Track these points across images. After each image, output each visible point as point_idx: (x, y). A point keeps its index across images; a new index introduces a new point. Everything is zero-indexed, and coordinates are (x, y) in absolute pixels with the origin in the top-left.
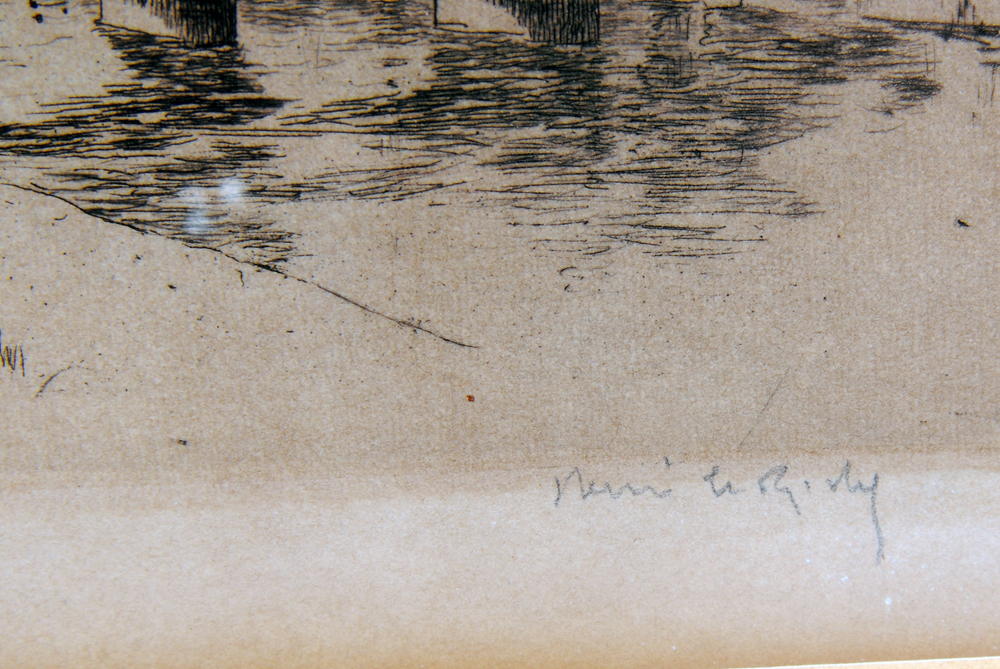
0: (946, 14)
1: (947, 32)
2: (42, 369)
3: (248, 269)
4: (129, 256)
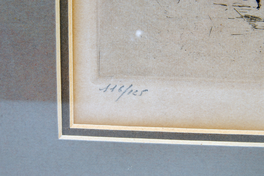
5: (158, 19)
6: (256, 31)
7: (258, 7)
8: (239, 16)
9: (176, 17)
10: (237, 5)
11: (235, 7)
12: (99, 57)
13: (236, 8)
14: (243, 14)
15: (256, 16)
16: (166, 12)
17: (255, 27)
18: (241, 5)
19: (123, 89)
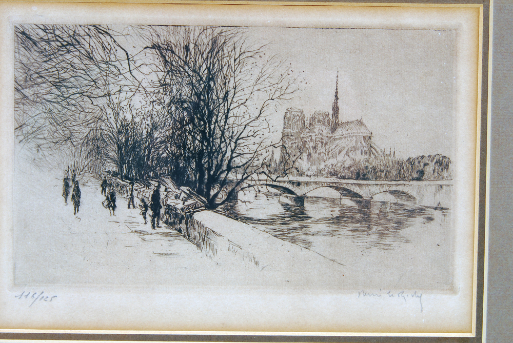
0: (435, 205)
1: (436, 209)
2: (262, 266)
3: (303, 248)
4: (281, 245)
5: (64, 235)
6: (145, 243)
7: (146, 223)
8: (130, 231)
9: (78, 233)
10: (128, 222)
11: (126, 224)
12: (15, 268)
13: (128, 224)
14: (134, 229)
15: (144, 230)
16: (70, 229)
17: (144, 240)
18: (131, 222)
19: (36, 296)
